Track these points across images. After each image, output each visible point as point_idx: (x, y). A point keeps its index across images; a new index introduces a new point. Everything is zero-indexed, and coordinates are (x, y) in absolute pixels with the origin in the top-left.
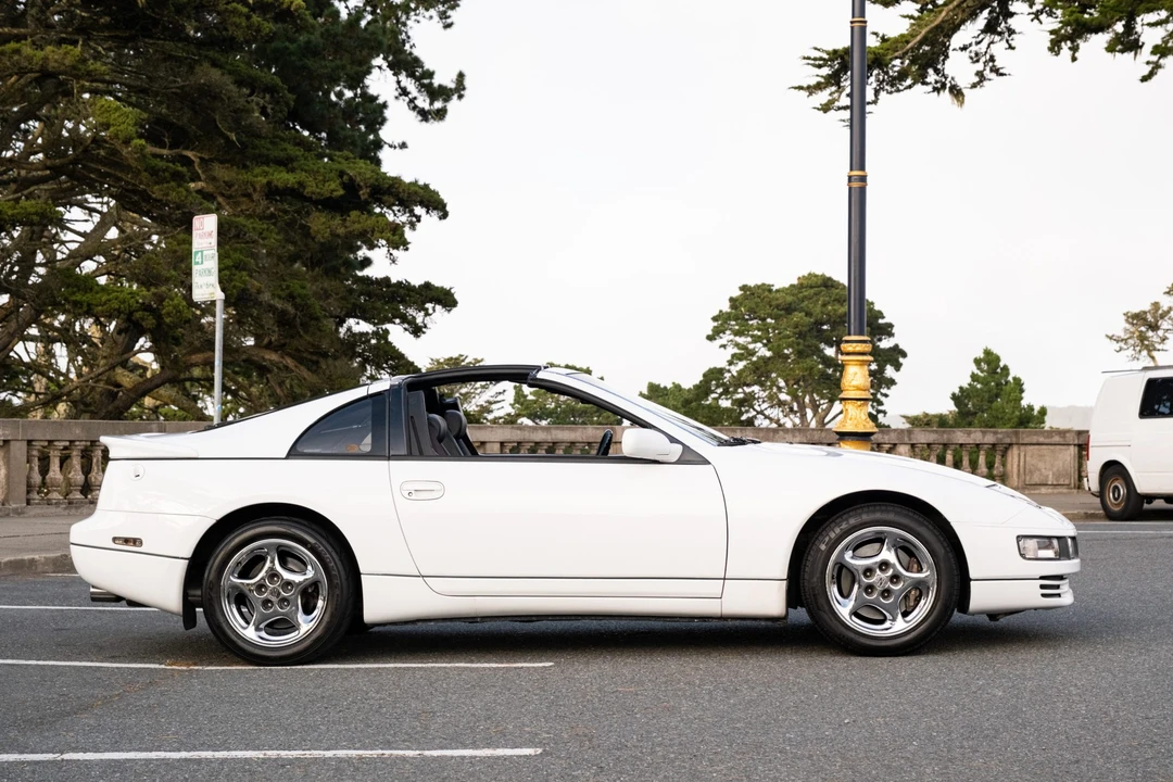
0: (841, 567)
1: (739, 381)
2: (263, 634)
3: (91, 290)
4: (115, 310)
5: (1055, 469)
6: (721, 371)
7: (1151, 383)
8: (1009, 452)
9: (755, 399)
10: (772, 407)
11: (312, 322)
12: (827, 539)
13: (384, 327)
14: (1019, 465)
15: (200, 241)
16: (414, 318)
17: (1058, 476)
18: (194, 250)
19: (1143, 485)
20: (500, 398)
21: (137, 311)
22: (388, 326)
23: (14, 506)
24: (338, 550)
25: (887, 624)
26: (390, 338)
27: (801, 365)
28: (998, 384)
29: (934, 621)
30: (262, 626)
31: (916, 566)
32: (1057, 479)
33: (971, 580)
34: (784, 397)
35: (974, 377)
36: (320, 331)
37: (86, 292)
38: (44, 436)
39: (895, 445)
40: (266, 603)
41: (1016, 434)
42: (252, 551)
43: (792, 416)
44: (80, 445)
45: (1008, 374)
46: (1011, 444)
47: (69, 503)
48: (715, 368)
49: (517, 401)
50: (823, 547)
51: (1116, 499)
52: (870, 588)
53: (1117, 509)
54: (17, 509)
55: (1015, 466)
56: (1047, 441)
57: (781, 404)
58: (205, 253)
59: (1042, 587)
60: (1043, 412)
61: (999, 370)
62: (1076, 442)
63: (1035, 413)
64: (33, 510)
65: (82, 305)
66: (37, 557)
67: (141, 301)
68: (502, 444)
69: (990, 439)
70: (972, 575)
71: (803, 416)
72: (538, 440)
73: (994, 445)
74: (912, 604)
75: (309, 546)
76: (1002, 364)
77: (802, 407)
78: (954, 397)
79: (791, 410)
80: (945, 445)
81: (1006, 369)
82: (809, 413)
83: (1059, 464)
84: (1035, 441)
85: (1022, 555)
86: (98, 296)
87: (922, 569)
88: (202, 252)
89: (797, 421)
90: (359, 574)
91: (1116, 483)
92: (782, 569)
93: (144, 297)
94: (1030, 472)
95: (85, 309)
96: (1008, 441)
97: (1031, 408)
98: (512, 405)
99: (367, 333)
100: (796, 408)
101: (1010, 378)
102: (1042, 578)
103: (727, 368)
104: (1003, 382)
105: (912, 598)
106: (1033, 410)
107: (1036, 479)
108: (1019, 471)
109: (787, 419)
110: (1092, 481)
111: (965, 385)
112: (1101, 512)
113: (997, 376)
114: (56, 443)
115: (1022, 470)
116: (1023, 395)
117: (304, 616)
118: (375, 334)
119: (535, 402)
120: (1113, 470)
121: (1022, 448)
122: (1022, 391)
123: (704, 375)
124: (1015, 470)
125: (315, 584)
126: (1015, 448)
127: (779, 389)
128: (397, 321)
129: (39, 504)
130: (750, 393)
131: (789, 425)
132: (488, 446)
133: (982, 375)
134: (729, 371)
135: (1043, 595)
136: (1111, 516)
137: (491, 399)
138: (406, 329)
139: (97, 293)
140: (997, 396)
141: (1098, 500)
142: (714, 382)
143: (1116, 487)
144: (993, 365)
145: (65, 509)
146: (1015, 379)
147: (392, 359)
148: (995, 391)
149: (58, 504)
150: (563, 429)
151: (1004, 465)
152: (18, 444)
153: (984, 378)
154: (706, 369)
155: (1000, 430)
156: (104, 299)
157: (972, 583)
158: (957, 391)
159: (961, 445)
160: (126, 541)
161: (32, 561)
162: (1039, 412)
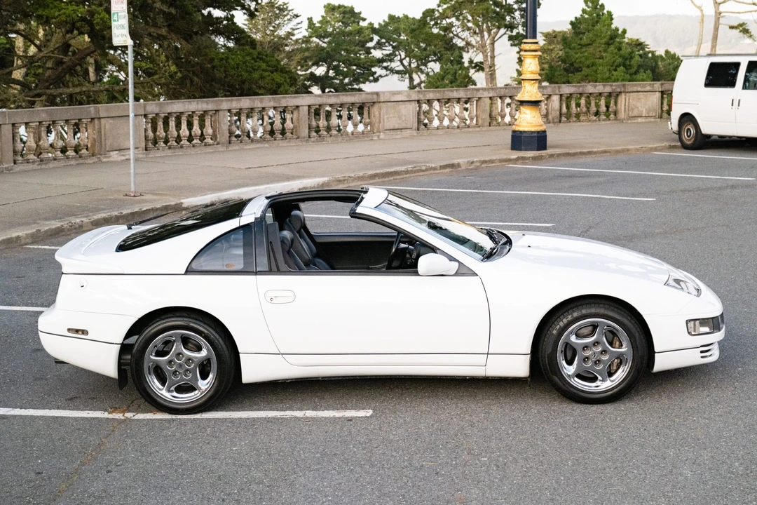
0: (568, 345)
1: (444, 16)
2: (175, 394)
3: (48, 6)
4: (64, 21)
5: (647, 107)
6: (433, 11)
7: (713, 65)
8: (620, 97)
9: (453, 26)
10: (463, 31)
11: (187, 16)
12: (558, 327)
13: (231, 13)
14: (625, 105)
15: (117, 6)
16: (249, 6)
17: (648, 111)
18: (112, 12)
19: (706, 129)
20: (299, 26)
21: (78, 22)
22: (234, 12)
23: (6, 166)
24: (223, 337)
25: (598, 383)
26: (235, 20)
27: (481, 7)
28: (598, 15)
29: (629, 381)
30: (173, 388)
31: (618, 343)
32: (648, 113)
33: (655, 352)
34: (470, 25)
35: (584, 11)
36: (192, 21)
37: (44, 8)
38: (22, 120)
39: (550, 95)
40: (175, 373)
41: (624, 85)
42: (164, 337)
43: (475, 36)
44: (46, 124)
45: (604, 9)
46: (620, 92)
47: (41, 161)
48: (430, 9)
49: (309, 27)
50: (555, 332)
51: (688, 136)
52: (586, 359)
53: (689, 143)
54: (8, 167)
55: (623, 106)
56: (642, 90)
57: (469, 29)
58: (119, 14)
59: (702, 352)
60: (624, 32)
61: (598, 7)
62: (660, 90)
63: (620, 32)
64: (18, 168)
65: (43, 17)
66: (20, 234)
67: (80, 15)
68: (309, 106)
69: (608, 89)
70: (656, 350)
71: (483, 37)
72: (331, 103)
73: (610, 93)
74: (615, 368)
75: (203, 335)
76: (600, 3)
77: (481, 32)
78: (572, 23)
79: (475, 33)
80: (580, 94)
81: (602, 6)
82: (486, 34)
83: (649, 103)
84: (635, 90)
85: (689, 333)
86: (52, 11)
87: (622, 345)
88: (117, 13)
89: (478, 39)
90: (239, 353)
91: (689, 127)
92: (527, 348)
93: (81, 13)
94: (632, 109)
95: (45, 20)
96: (619, 90)
97: (617, 29)
98: (307, 30)
99: (221, 18)
100: (477, 31)
101: (605, 12)
102: (702, 346)
103: (437, 8)
104: (601, 13)
105: (615, 364)
106: (618, 30)
107: (636, 113)
108: (625, 108)
109: (472, 39)
110: (674, 124)
111: (579, 16)
112: (679, 144)
113: (597, 10)
114: (30, 124)
115: (627, 107)
116: (613, 21)
117: (202, 381)
118: (226, 18)
119: (320, 28)
120: (687, 118)
121: (627, 94)
122: (612, 19)
123: (423, 14)
124: (623, 108)
125: (208, 360)
126: (623, 94)
127: (469, 21)
128: (239, 8)
129: (22, 163)
130: (450, 23)
131: (474, 43)
132: (301, 108)
133: (588, 9)
134: (438, 11)
135: (702, 357)
136: (686, 147)
137: (294, 27)
138: (244, 14)
139: (52, 9)
140: (597, 22)
141: (678, 136)
142: (429, 18)
143: (689, 129)
144: (595, 3)
145: (38, 165)
146: (608, 12)
147: (237, 33)
148: (596, 19)
149: (34, 162)
150: (347, 95)
151: (616, 103)
152: (6, 126)
153: (590, 12)
154: (424, 10)
155: (614, 84)
156: (57, 14)
157: (656, 354)
158: (573, 20)
159: (590, 94)
160: (77, 331)
161: (18, 238)
162: (622, 32)
